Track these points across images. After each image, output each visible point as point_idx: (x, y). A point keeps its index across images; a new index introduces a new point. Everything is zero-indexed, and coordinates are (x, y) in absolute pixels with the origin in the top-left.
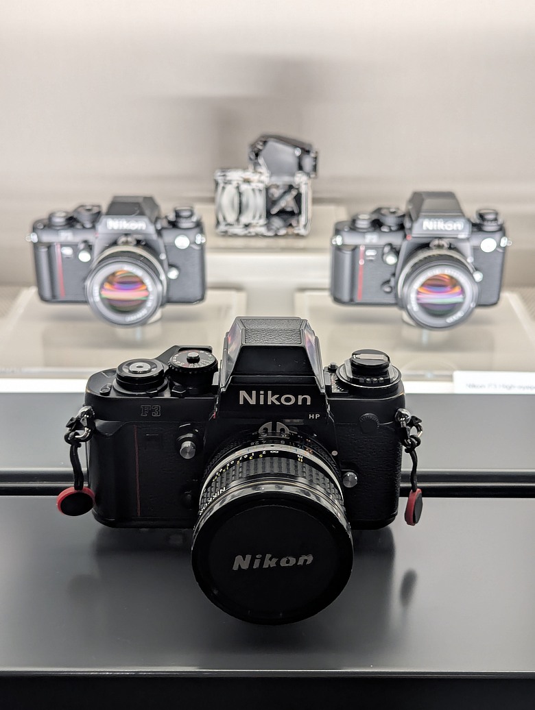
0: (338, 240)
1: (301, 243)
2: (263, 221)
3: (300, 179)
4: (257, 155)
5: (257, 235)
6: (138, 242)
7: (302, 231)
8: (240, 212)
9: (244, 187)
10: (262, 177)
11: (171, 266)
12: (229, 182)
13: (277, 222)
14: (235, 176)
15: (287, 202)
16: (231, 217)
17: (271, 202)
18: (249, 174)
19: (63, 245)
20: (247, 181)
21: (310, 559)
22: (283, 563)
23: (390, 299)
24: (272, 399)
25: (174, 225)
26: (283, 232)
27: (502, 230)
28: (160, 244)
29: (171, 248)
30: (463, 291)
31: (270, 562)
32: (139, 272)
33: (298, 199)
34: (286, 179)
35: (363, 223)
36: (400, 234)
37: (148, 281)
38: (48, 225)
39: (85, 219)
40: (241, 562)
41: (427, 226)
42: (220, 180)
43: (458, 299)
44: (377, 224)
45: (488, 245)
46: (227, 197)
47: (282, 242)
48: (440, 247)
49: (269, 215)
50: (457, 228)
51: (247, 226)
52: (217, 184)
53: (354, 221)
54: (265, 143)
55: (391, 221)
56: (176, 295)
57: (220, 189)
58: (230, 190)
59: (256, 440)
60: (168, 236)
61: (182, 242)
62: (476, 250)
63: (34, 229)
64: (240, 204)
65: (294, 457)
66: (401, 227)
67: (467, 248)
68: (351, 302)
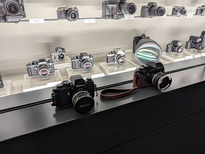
0: (72, 61)
1: (64, 62)
2: (59, 59)
3: (63, 53)
4: (57, 50)
5: (58, 61)
6: (45, 65)
7: (64, 60)
8: (55, 59)
9: (55, 55)
10: (58, 53)
11: (50, 68)
12: (53, 55)
13: (61, 59)
14: (54, 54)
15: (62, 56)
16: (54, 60)
17: (59, 57)
18: (56, 53)
19: (32, 67)
20: (56, 54)
21: (89, 104)
22: (86, 105)
23: (80, 67)
24: (80, 86)
25: (49, 62)
26: (62, 60)
27: (92, 57)
28: (47, 65)
29: (49, 65)
30: (90, 65)
31: (84, 106)
32: (46, 69)
33: (63, 56)
34: (61, 53)
35: (75, 58)
36: (80, 59)
37: (48, 70)
38: (29, 65)
39: (35, 63)
40: (81, 106)
41: (84, 57)
42: (51, 54)
43: (90, 66)
44: (77, 58)
45: (91, 59)
46: (53, 57)
47: (62, 62)
48: (86, 60)
49: (59, 58)
50: (88, 57)
51: (56, 60)
52: (51, 55)
53: (74, 58)
54: (57, 49)
55: (79, 57)
56: (51, 72)
57: (52, 56)
58: (53, 56)
59: (79, 91)
60: (49, 64)
61: (51, 64)
62: (90, 59)
63: (27, 66)
64: (55, 57)
65: (84, 92)
66: (80, 58)
67: (89, 59)
68: (75, 69)
